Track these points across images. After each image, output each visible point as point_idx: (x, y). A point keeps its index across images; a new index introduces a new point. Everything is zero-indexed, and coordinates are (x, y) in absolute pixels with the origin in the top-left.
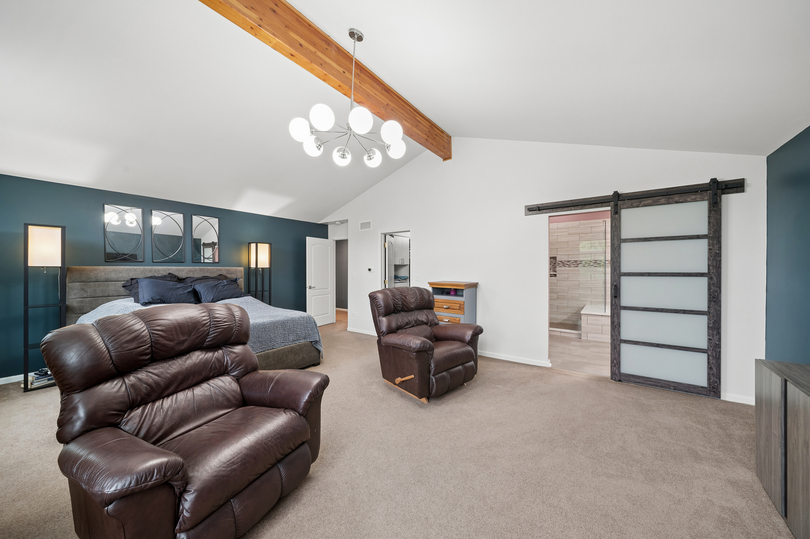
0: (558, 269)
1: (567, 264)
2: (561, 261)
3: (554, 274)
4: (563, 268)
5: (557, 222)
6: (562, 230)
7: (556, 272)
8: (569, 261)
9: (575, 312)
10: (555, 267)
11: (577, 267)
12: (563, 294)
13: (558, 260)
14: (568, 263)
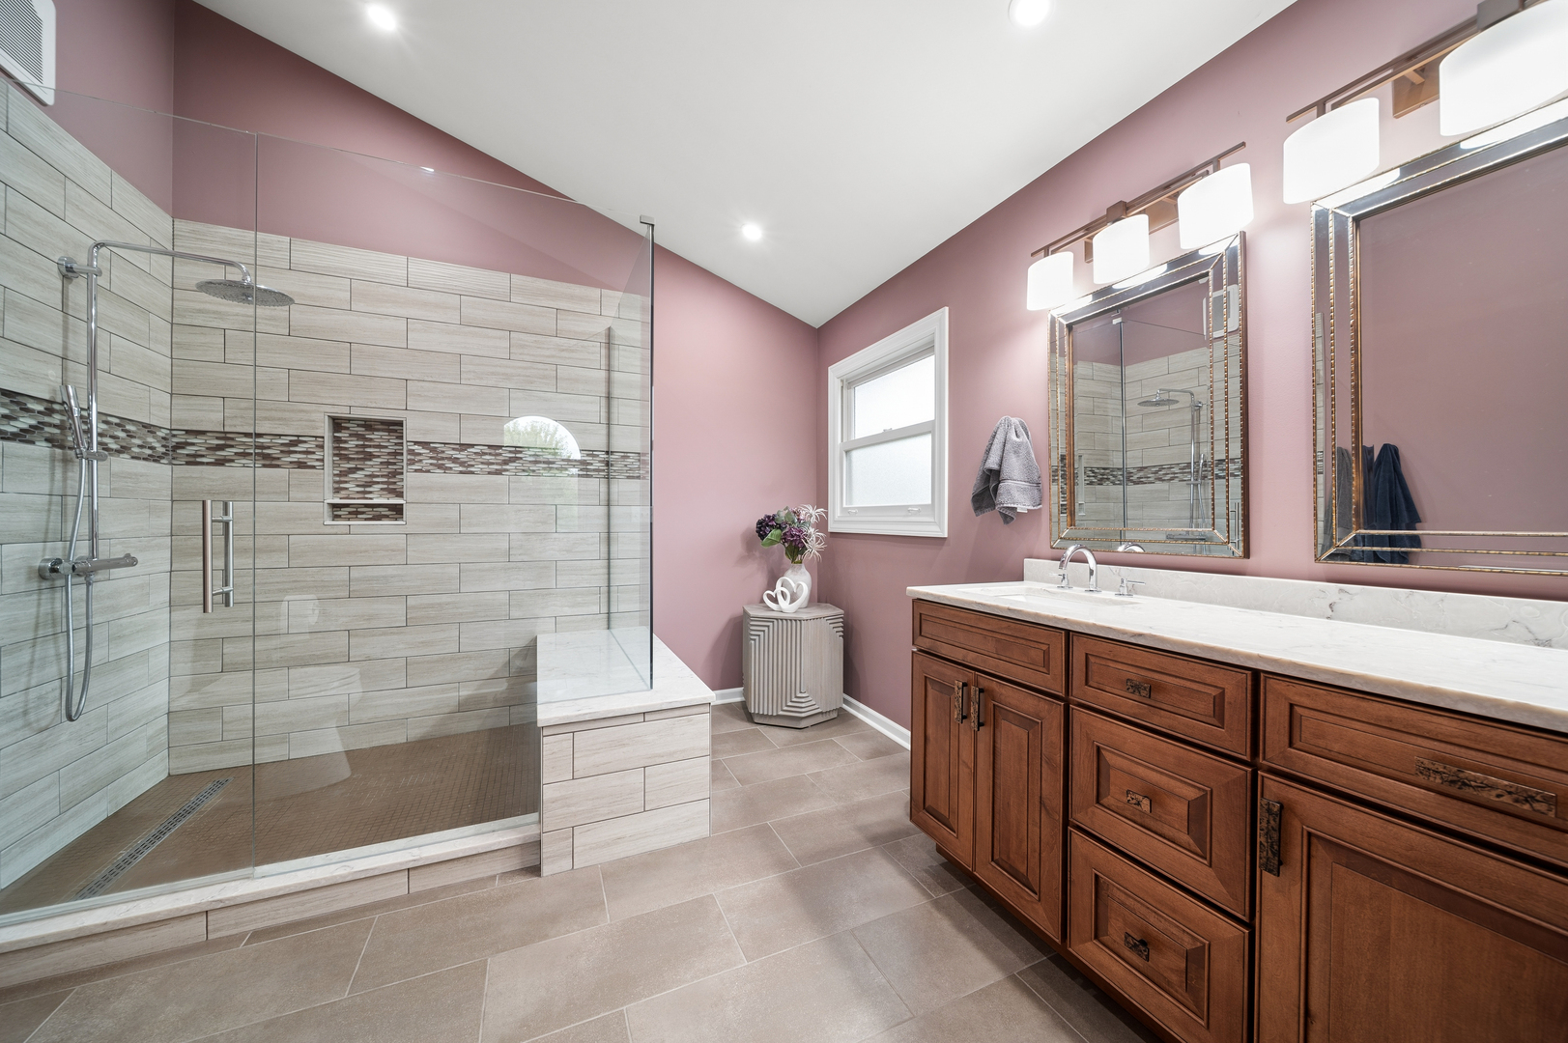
0: (410, 479)
1: (455, 460)
2: (424, 444)
3: (391, 507)
4: (437, 477)
5: (409, 254)
6: (432, 297)
7: (400, 495)
8: (463, 447)
9: (490, 672)
10: (395, 474)
11: (498, 473)
12: (436, 599)
13: (411, 433)
14: (462, 456)
